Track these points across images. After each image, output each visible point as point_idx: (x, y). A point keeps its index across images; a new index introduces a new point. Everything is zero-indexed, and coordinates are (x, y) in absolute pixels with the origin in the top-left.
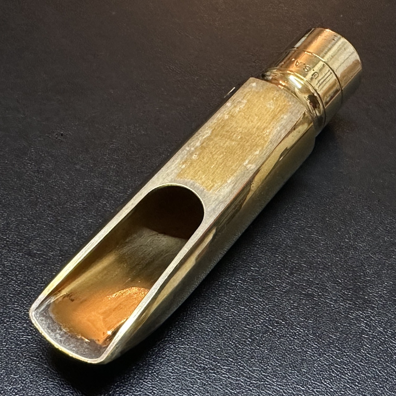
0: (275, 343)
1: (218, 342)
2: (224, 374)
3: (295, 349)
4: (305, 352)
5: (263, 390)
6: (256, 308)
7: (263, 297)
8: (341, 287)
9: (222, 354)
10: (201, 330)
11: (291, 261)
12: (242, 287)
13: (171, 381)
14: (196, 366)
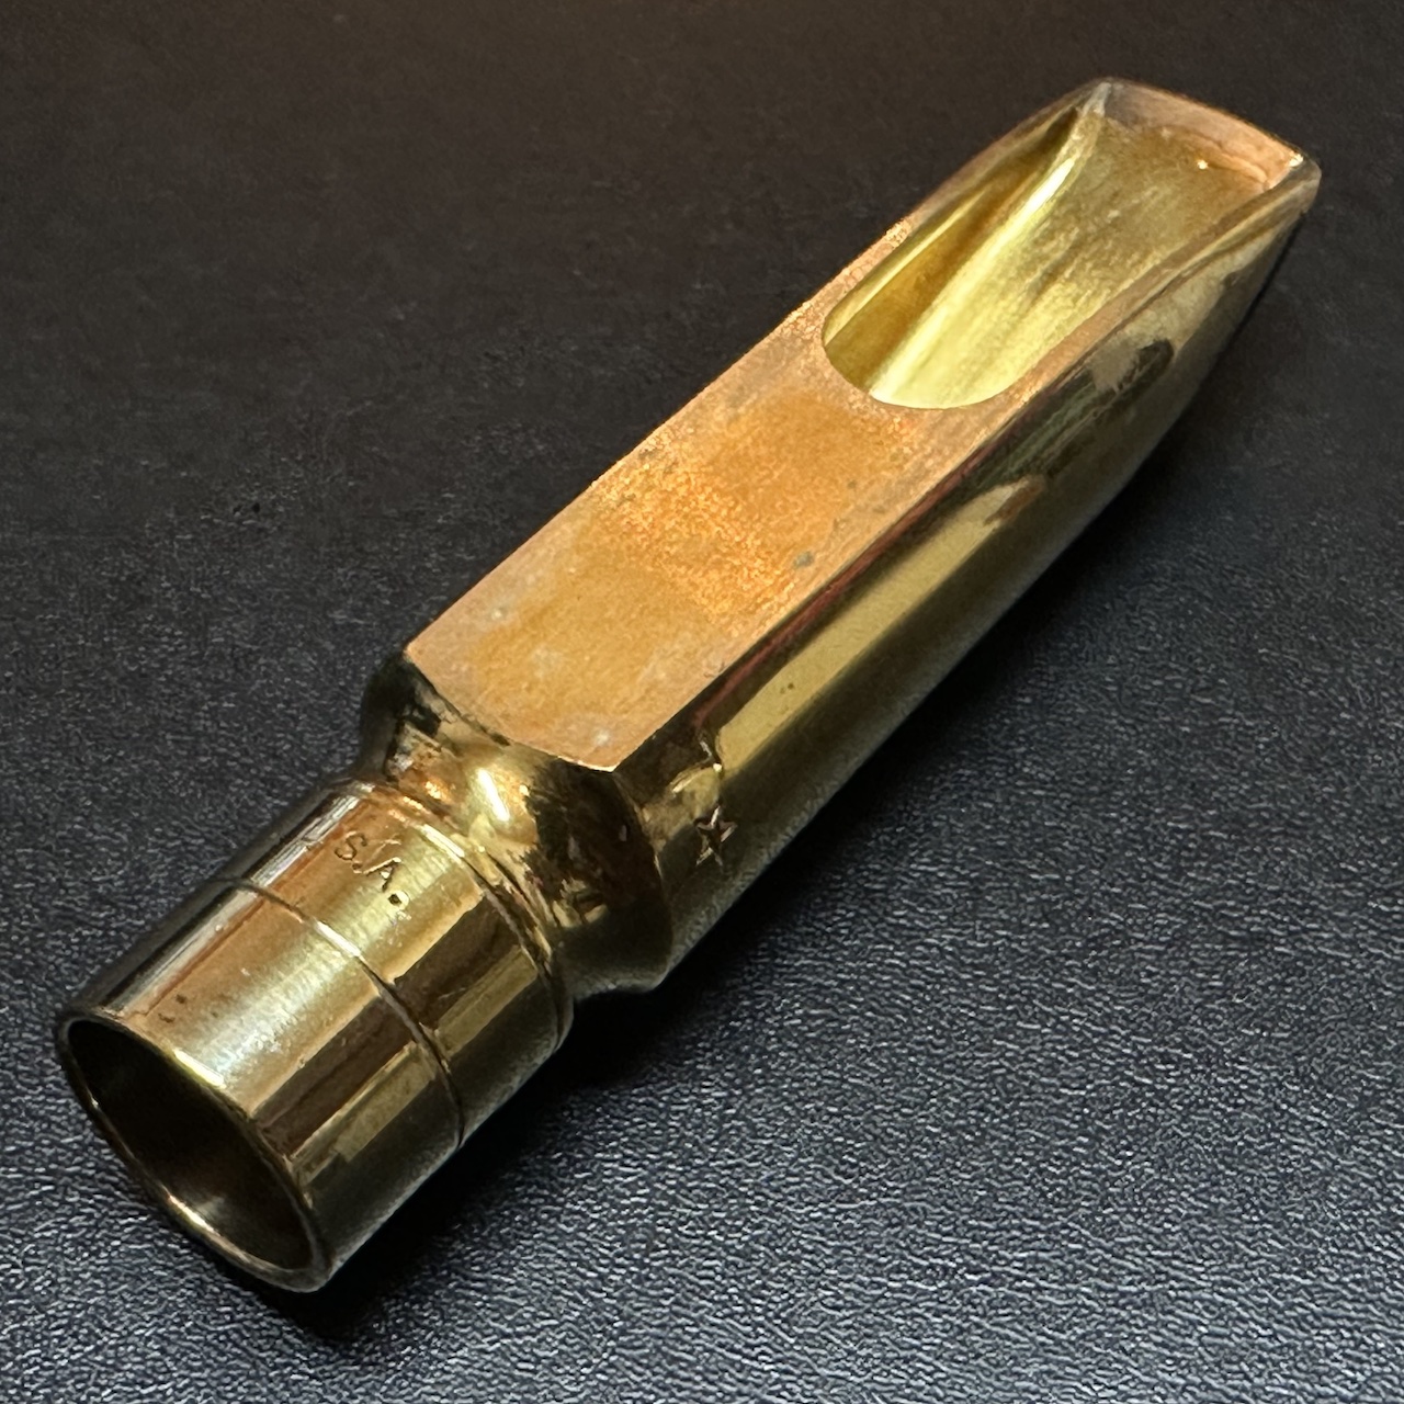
0: (1175, 1134)
1: (975, 1168)
2: (1019, 1279)
3: (1249, 1145)
4: (1285, 1147)
5: (1171, 1312)
6: (1081, 1018)
7: (1095, 975)
8: (1360, 890)
9: (998, 1207)
10: (903, 1136)
11: (1166, 828)
12: (1015, 950)
13: (838, 1337)
14: (917, 1266)
